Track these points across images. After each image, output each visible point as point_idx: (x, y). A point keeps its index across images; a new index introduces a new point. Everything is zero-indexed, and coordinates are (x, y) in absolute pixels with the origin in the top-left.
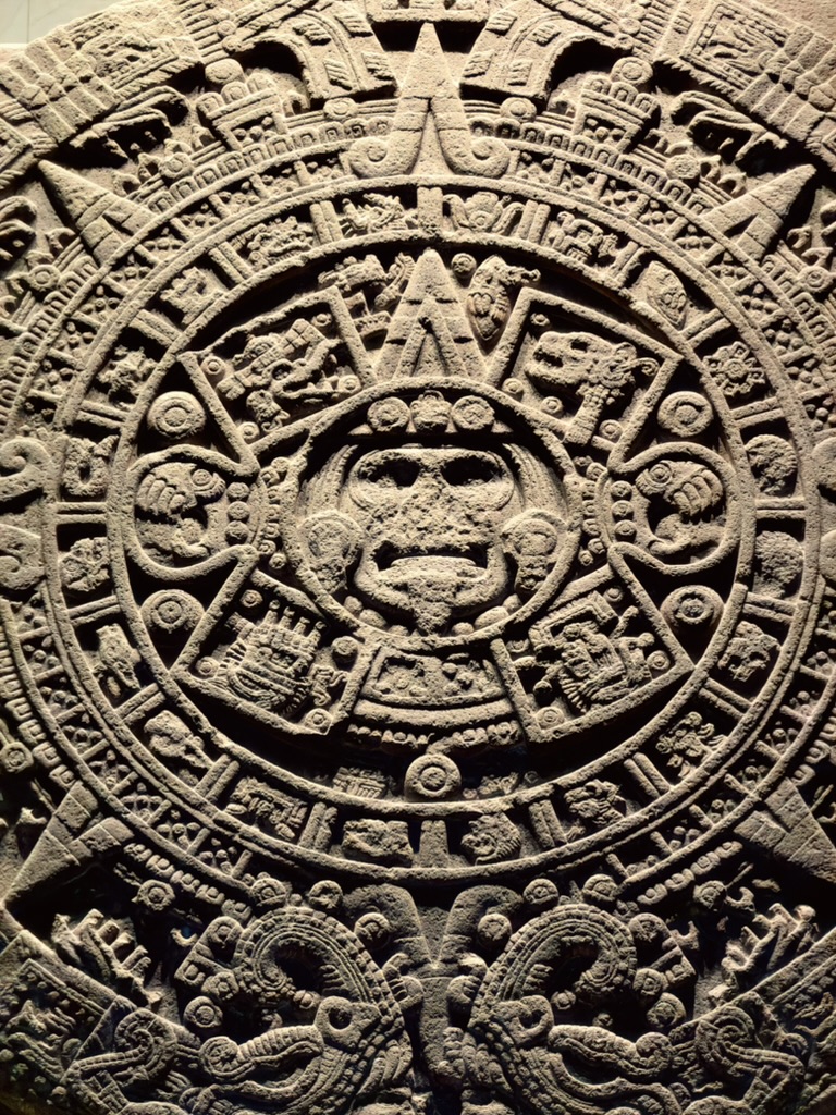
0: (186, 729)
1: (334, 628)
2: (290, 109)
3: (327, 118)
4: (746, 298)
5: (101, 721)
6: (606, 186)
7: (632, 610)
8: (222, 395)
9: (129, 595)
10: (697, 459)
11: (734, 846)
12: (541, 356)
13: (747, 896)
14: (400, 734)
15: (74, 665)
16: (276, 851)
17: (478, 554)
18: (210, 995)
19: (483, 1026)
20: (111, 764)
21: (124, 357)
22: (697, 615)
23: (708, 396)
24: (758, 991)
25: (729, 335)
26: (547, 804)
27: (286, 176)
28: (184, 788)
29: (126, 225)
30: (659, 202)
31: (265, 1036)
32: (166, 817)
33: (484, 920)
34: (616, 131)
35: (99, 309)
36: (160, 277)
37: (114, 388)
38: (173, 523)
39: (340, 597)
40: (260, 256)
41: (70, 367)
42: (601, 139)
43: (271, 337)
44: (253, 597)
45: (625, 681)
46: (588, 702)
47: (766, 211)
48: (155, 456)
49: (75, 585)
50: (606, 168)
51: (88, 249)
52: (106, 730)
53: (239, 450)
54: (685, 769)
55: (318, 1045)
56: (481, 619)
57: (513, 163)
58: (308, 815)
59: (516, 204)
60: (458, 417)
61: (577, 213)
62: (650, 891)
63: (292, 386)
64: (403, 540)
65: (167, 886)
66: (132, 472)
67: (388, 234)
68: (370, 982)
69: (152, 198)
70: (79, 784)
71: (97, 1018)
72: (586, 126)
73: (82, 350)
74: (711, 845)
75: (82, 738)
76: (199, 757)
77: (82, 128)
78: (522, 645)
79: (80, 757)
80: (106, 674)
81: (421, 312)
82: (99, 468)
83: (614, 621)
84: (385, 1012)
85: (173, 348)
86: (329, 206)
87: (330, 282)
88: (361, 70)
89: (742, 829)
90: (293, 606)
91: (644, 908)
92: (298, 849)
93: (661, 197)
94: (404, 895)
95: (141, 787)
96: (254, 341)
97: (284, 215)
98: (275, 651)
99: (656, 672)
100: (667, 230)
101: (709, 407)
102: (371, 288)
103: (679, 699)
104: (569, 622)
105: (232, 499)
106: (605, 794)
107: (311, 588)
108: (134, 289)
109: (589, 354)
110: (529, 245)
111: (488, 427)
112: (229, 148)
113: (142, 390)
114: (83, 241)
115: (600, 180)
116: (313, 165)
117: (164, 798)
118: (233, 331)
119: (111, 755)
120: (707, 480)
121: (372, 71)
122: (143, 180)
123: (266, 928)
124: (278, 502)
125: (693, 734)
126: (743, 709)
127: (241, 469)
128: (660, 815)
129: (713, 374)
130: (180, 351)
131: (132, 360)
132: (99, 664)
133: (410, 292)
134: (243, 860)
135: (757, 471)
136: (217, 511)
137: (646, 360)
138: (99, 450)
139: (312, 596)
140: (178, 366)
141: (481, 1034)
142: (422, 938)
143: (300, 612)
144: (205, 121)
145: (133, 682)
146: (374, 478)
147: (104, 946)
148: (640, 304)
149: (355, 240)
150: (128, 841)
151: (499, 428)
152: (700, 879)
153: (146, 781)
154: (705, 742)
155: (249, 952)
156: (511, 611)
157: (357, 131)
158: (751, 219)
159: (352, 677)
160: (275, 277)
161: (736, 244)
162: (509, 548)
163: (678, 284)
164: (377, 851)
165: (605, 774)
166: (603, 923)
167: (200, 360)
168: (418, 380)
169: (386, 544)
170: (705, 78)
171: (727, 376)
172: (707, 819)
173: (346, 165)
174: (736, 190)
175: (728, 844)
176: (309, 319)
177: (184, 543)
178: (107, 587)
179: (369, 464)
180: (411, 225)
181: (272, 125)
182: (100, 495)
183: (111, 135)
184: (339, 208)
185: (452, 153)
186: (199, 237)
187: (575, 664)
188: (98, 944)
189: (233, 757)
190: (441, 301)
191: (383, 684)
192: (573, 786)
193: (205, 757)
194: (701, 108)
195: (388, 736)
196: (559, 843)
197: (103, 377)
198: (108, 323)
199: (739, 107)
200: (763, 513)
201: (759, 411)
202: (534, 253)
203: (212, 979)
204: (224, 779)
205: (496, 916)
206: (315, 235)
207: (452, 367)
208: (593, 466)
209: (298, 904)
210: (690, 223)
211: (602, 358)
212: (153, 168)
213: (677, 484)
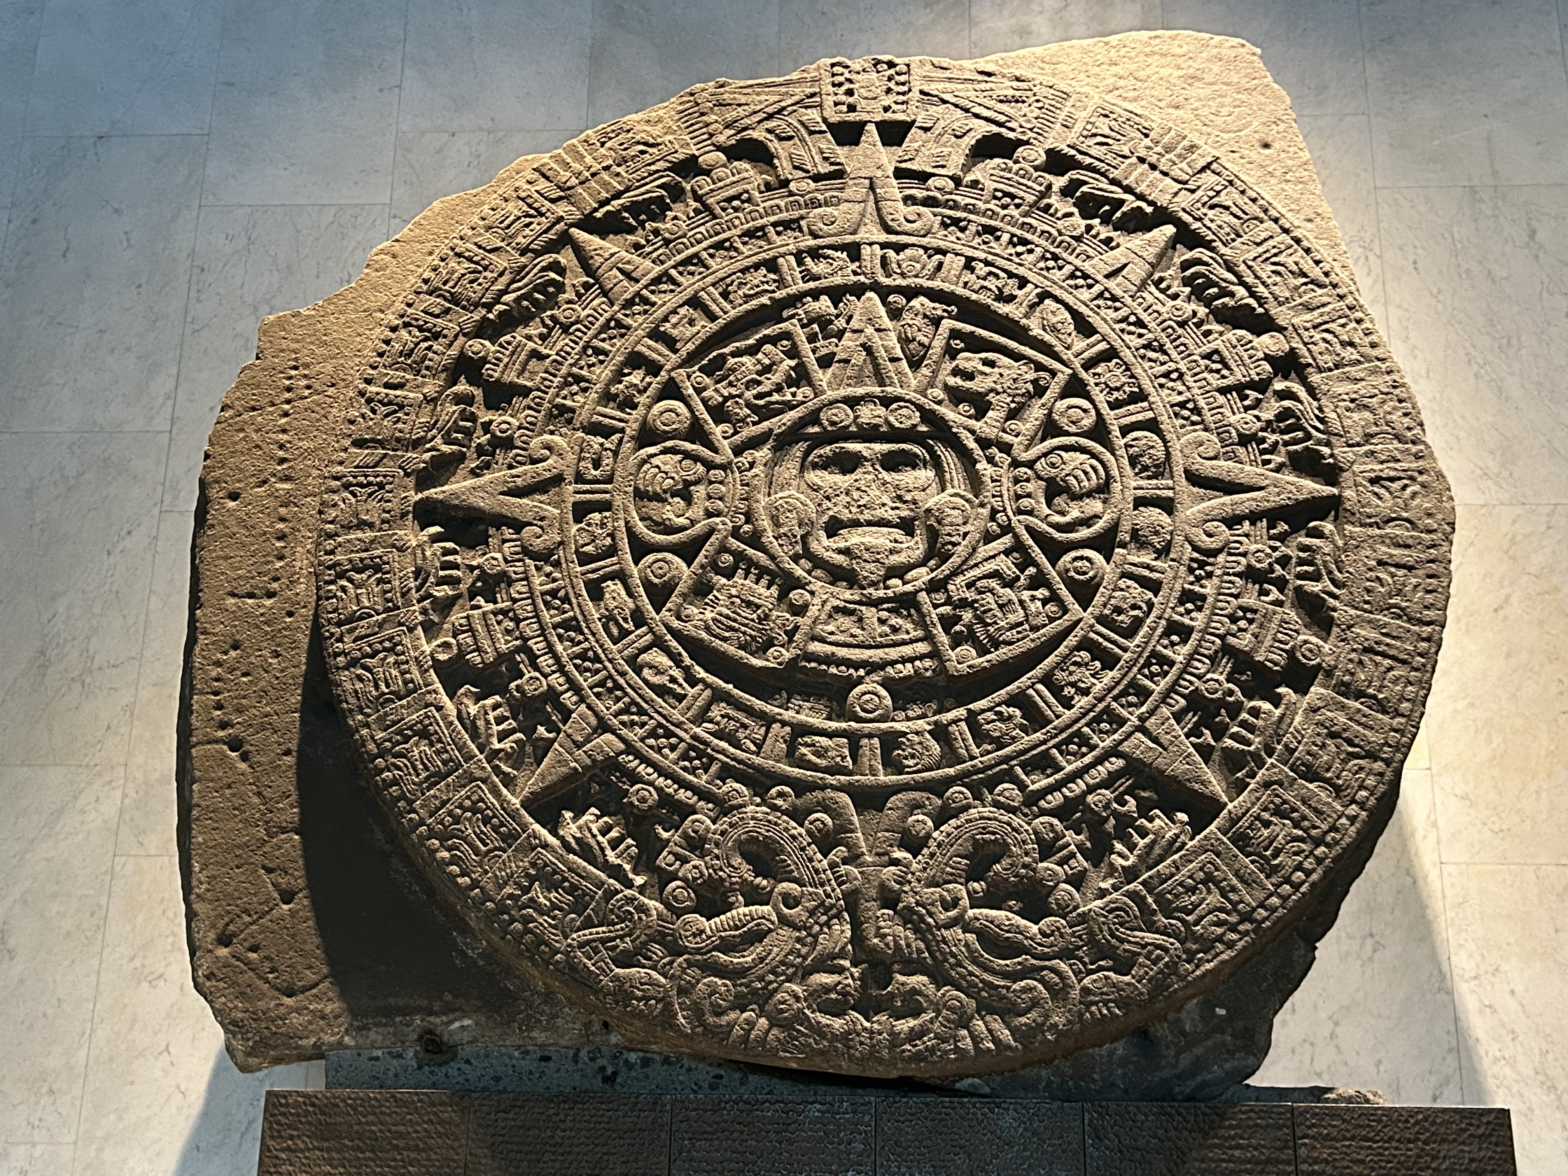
0: (671, 664)
1: (789, 583)
2: (763, 188)
3: (791, 194)
4: (1123, 325)
5: (602, 656)
6: (1011, 242)
7: (1032, 570)
8: (704, 402)
9: (629, 556)
10: (1083, 450)
11: (1120, 763)
12: (956, 372)
13: (1132, 803)
14: (843, 668)
15: (582, 612)
16: (740, 762)
17: (907, 526)
18: (684, 879)
19: (908, 908)
20: (610, 691)
21: (629, 374)
22: (1085, 573)
23: (1092, 402)
24: (1143, 883)
25: (1111, 354)
26: (963, 724)
27: (759, 238)
28: (667, 710)
29: (634, 275)
30: (1052, 253)
31: (729, 914)
32: (653, 734)
33: (911, 819)
34: (1017, 201)
35: (611, 338)
36: (660, 313)
37: (621, 397)
38: (664, 501)
39: (796, 558)
40: (738, 299)
41: (587, 381)
42: (1005, 207)
43: (744, 359)
44: (728, 558)
45: (1026, 626)
46: (997, 645)
47: (1137, 260)
48: (652, 450)
49: (585, 549)
50: (1009, 228)
51: (605, 293)
52: (607, 664)
53: (717, 444)
54: (1077, 698)
55: (773, 923)
56: (908, 576)
57: (936, 226)
58: (767, 732)
59: (939, 257)
60: (892, 419)
61: (987, 263)
62: (1049, 797)
63: (760, 396)
64: (845, 515)
65: (651, 789)
66: (633, 461)
67: (838, 280)
68: (817, 871)
69: (654, 255)
70: (583, 706)
71: (592, 898)
72: (995, 198)
73: (597, 370)
74: (1099, 761)
75: (587, 670)
76: (680, 685)
77: (603, 203)
78: (941, 597)
79: (585, 684)
80: (608, 619)
81: (862, 339)
82: (607, 460)
83: (1018, 578)
84: (828, 896)
85: (668, 367)
86: (792, 259)
87: (792, 317)
88: (818, 158)
89: (1125, 747)
90: (757, 566)
91: (1043, 812)
92: (758, 760)
93: (1052, 250)
94: (845, 798)
95: (634, 710)
96: (731, 361)
97: (756, 267)
98: (742, 601)
99: (1052, 620)
100: (1057, 275)
101: (1093, 412)
102: (824, 322)
103: (1072, 640)
104: (980, 579)
105: (711, 483)
106: (1010, 717)
107: (772, 551)
108: (639, 323)
109: (996, 370)
110: (946, 287)
111: (914, 426)
112: (715, 217)
113: (642, 399)
114: (601, 287)
115: (1006, 237)
116: (780, 229)
117: (652, 718)
118: (714, 354)
119: (610, 684)
120: (1092, 467)
121: (826, 159)
122: (648, 241)
123: (731, 825)
124: (747, 485)
125: (1083, 669)
126: (1125, 650)
127: (718, 459)
128: (1056, 736)
129: (1097, 384)
130: (673, 369)
131: (636, 378)
132: (603, 611)
133: (855, 324)
134: (714, 768)
135: (1133, 461)
136: (699, 491)
137: (1042, 374)
138: (608, 445)
139: (773, 558)
140: (672, 379)
141: (908, 917)
142: (860, 835)
143: (763, 571)
144: (697, 198)
145: (631, 626)
146: (824, 468)
147: (600, 838)
148: (1036, 331)
149: (812, 285)
150: (621, 753)
151: (923, 428)
152: (1091, 789)
153: (637, 704)
154: (1092, 676)
155: (717, 845)
156: (932, 571)
157: (814, 204)
158: (1125, 266)
159: (804, 622)
160: (748, 312)
161: (1111, 284)
162: (932, 521)
163: (1067, 315)
164: (822, 762)
165: (1010, 702)
166: (1009, 824)
167: (689, 377)
168: (860, 391)
169: (832, 518)
170: (1088, 160)
171: (1107, 386)
172: (1095, 739)
173: (805, 229)
174: (1113, 244)
175: (1113, 759)
176: (775, 346)
177: (672, 517)
178: (612, 551)
179: (821, 456)
180: (855, 273)
181: (749, 200)
182: (610, 480)
183: (625, 208)
184: (800, 262)
185: (888, 218)
186: (689, 284)
187: (985, 612)
188: (594, 836)
189: (707, 685)
190: (878, 330)
191: (830, 628)
192: (983, 711)
193: (685, 685)
194: (1085, 183)
195: (833, 670)
196: (972, 758)
197: (613, 390)
198: (618, 348)
199: (1114, 182)
200: (1140, 493)
201: (1137, 413)
202: (953, 293)
203: (688, 866)
204: (700, 703)
205: (921, 817)
206: (781, 283)
207: (888, 381)
208: (999, 456)
209: (758, 805)
210: (1077, 269)
211: (1005, 372)
212: (656, 232)
213: (1068, 469)
